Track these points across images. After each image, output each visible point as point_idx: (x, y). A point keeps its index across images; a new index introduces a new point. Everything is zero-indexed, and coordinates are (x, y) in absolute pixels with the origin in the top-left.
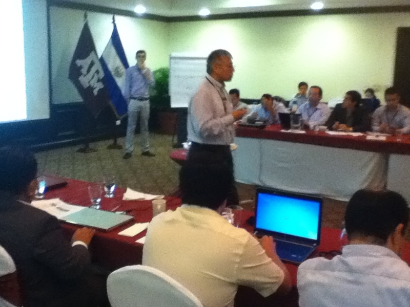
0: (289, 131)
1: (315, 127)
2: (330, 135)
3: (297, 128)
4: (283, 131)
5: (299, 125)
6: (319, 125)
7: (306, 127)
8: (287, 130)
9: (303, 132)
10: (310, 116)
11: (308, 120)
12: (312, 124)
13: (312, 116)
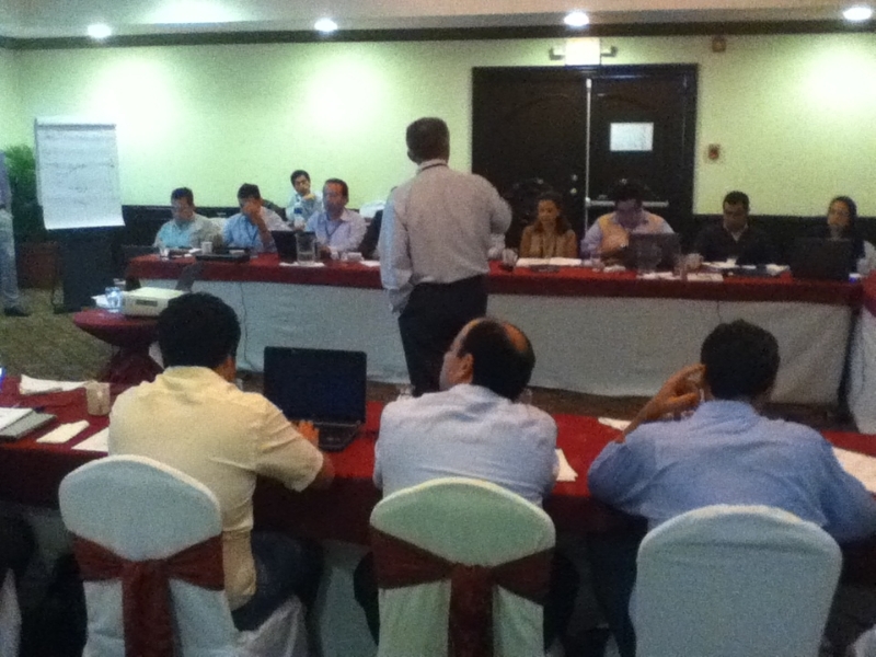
0: (296, 264)
1: (340, 254)
2: (368, 267)
3: (308, 258)
4: (284, 264)
5: (312, 252)
6: (349, 250)
7: (325, 256)
8: (292, 262)
9: (320, 265)
10: (329, 236)
11: (328, 242)
12: (334, 249)
13: (333, 236)
